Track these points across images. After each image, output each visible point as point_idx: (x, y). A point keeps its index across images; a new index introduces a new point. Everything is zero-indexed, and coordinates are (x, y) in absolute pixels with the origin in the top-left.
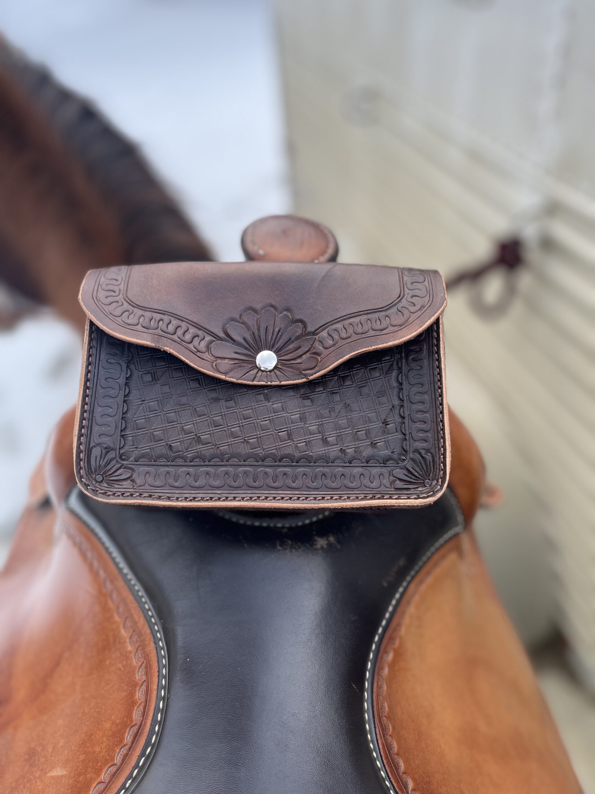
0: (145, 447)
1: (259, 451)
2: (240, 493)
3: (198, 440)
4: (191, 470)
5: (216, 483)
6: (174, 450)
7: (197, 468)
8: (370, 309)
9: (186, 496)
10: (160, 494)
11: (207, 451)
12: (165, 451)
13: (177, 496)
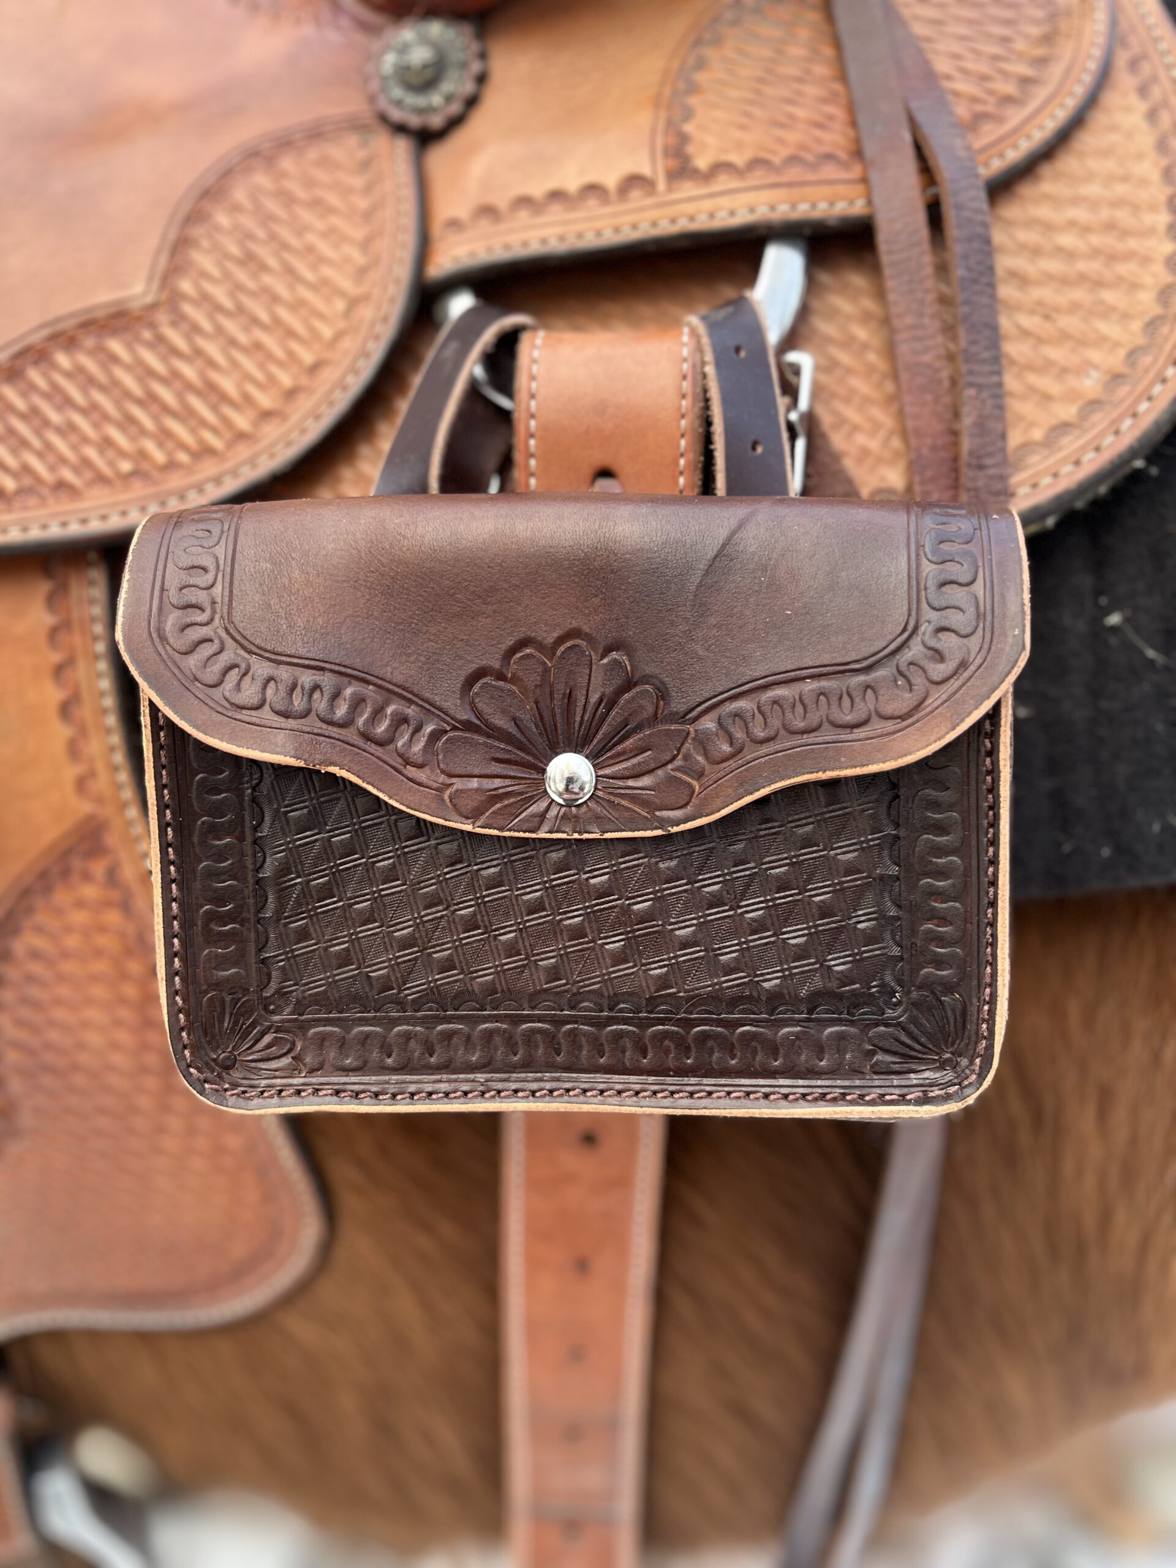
0: (314, 982)
2: (528, 1080)
3: (428, 962)
4: (419, 1028)
5: (475, 1058)
7: (431, 1024)
8: (827, 663)
9: (412, 1088)
10: (357, 1086)
11: (449, 985)
12: (358, 987)
13: (391, 1089)
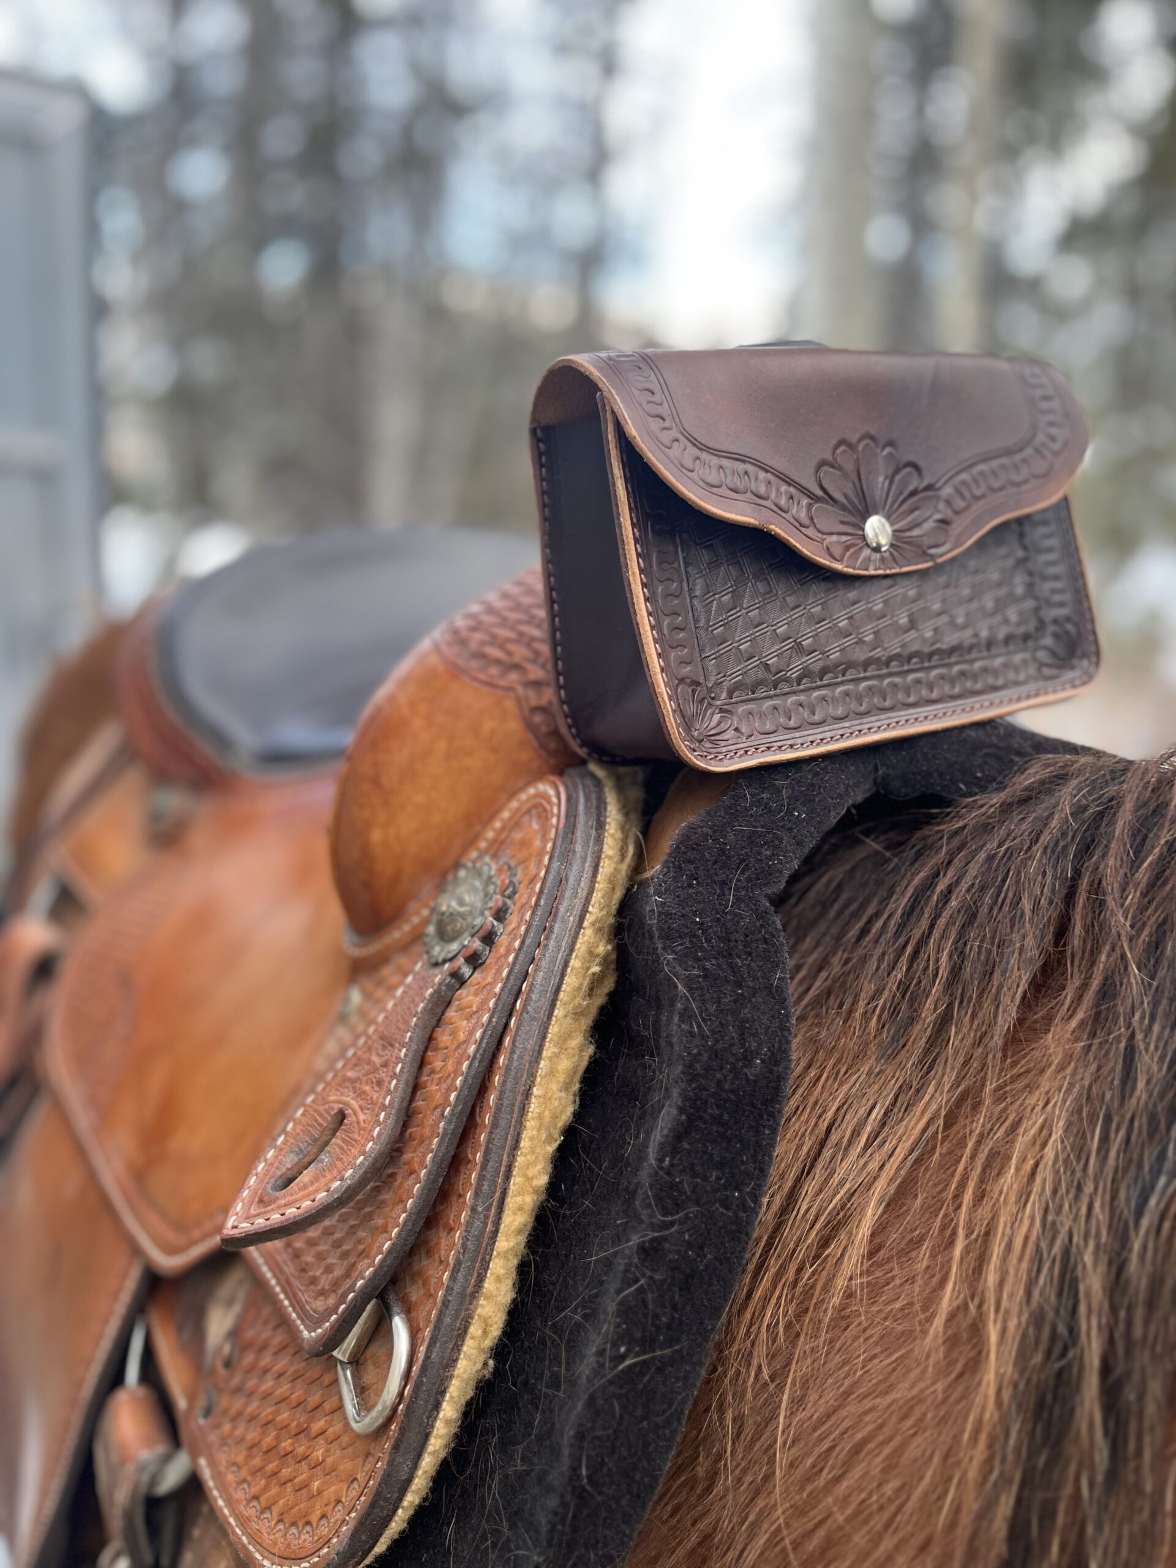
0: (735, 673)
1: (878, 653)
2: (872, 720)
3: (799, 649)
4: (802, 697)
5: (840, 712)
6: (773, 670)
7: (808, 693)
9: (811, 738)
10: (779, 744)
11: (814, 662)
12: (761, 674)
13: (799, 741)
